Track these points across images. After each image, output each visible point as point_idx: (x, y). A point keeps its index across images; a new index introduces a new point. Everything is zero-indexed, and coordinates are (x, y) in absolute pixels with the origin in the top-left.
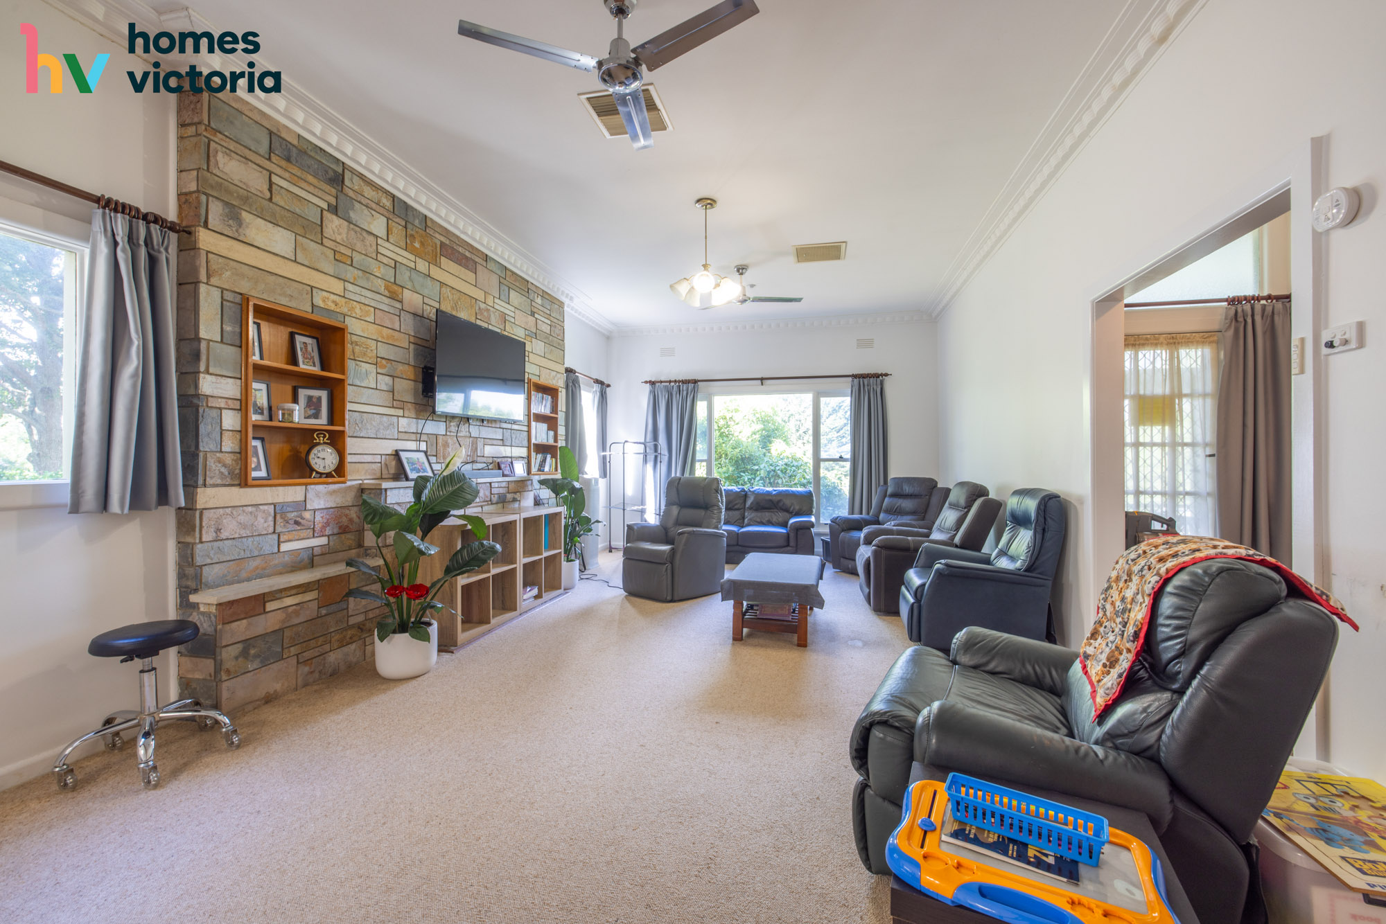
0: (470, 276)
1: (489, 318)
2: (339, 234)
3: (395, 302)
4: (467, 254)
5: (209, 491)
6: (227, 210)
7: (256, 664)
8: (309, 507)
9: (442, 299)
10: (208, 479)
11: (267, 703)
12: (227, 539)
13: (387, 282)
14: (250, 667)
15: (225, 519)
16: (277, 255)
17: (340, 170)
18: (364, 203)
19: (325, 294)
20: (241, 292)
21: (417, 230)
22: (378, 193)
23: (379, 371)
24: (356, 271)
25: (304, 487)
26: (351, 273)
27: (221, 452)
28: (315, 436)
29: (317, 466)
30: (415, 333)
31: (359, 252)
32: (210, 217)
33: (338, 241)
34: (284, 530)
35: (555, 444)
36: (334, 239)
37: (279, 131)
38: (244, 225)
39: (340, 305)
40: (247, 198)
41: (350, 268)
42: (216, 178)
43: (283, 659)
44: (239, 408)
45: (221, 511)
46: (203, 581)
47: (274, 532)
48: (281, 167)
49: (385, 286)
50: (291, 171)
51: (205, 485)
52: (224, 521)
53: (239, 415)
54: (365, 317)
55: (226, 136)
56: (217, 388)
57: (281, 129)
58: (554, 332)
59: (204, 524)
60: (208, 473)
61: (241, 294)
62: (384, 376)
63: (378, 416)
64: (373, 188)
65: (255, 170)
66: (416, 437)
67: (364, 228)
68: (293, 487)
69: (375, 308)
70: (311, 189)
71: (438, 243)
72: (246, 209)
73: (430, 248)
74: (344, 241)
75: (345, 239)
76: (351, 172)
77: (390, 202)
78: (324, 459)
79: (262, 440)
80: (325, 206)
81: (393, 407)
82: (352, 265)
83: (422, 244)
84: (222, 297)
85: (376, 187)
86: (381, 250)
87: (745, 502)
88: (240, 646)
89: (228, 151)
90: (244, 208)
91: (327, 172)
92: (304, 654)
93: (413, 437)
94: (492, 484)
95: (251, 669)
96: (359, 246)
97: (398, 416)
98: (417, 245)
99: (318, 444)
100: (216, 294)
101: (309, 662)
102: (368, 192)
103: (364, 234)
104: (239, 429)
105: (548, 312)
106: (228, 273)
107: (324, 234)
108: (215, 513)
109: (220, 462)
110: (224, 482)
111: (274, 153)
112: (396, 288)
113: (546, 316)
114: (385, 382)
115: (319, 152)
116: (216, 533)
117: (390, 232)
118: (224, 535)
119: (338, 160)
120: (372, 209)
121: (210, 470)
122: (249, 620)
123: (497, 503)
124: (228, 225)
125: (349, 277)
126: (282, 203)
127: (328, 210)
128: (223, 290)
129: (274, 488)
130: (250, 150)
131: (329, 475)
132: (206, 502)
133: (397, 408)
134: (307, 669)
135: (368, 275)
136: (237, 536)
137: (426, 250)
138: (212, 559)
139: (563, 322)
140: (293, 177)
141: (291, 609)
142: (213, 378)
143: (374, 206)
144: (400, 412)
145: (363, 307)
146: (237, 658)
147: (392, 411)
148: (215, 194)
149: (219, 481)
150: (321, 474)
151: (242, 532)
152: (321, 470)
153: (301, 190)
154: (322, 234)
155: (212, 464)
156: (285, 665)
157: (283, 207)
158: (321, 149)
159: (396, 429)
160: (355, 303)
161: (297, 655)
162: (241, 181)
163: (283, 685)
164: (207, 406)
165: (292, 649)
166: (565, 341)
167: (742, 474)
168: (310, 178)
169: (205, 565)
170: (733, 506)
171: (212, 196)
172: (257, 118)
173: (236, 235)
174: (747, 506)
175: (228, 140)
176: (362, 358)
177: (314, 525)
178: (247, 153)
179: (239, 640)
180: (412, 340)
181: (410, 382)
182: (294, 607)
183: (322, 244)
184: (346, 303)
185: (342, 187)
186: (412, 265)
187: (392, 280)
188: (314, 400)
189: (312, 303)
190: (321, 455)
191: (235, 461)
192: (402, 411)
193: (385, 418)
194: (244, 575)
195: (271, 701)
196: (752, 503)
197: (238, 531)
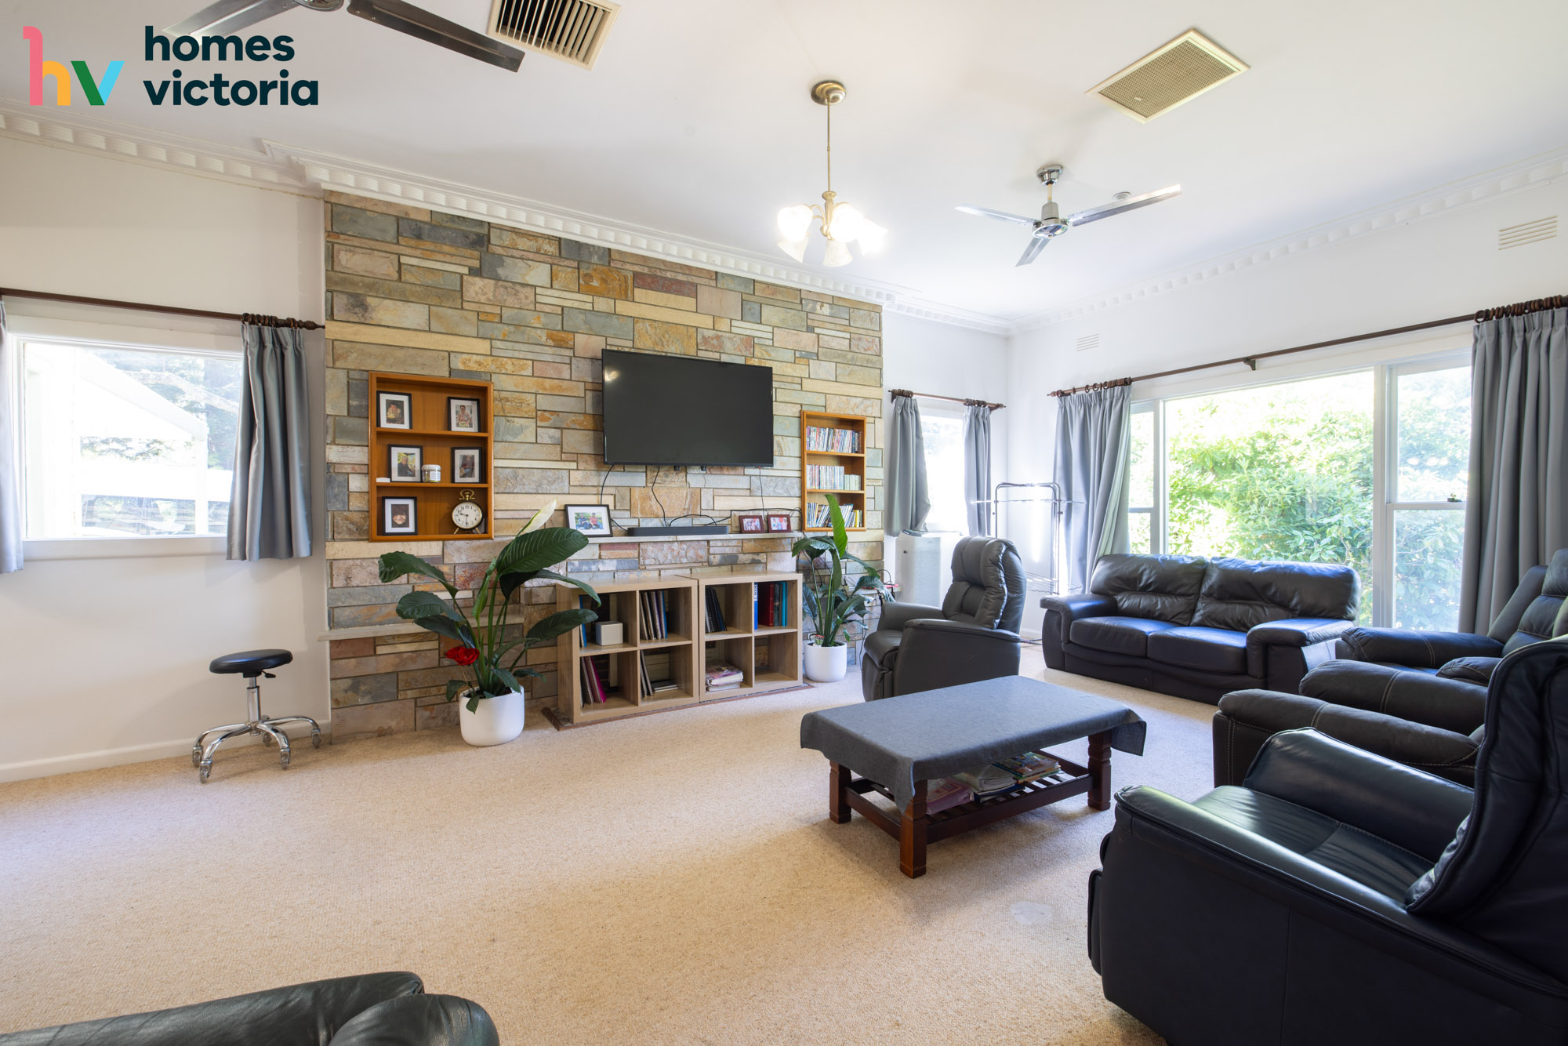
0: (688, 302)
1: (721, 345)
2: (485, 294)
3: (562, 350)
4: (680, 277)
5: (337, 545)
6: (351, 301)
7: (367, 700)
8: (446, 560)
9: (636, 336)
10: (335, 535)
11: (380, 736)
12: (358, 586)
13: (550, 332)
14: (360, 701)
15: (355, 569)
16: (408, 329)
17: (485, 231)
18: (517, 256)
19: (465, 356)
20: (368, 369)
21: (595, 267)
22: (537, 241)
23: (539, 424)
24: (506, 327)
25: (441, 543)
26: (500, 330)
27: (349, 510)
28: (461, 494)
29: (461, 523)
30: (594, 378)
31: (511, 307)
32: (335, 310)
33: (483, 301)
34: (418, 582)
35: (861, 492)
36: (477, 301)
37: (407, 214)
38: (370, 309)
39: (485, 364)
40: (374, 284)
41: (500, 325)
42: (341, 275)
43: (397, 699)
44: (366, 472)
45: (351, 562)
46: (335, 620)
47: (408, 583)
48: (411, 247)
49: (547, 336)
50: (423, 247)
51: (333, 539)
52: (354, 571)
53: (367, 479)
54: (520, 371)
55: (350, 235)
56: (343, 456)
57: (409, 212)
58: (857, 346)
59: (334, 573)
60: (335, 529)
61: (367, 371)
62: (547, 429)
63: (539, 471)
64: (531, 238)
65: (384, 257)
66: (598, 491)
67: (516, 281)
68: (427, 543)
69: (533, 361)
70: (448, 258)
71: (630, 276)
72: (372, 294)
73: (616, 284)
74: (489, 300)
75: (492, 298)
76: (500, 229)
77: (554, 246)
78: (467, 515)
79: (415, 499)
80: (465, 271)
81: (561, 460)
82: (501, 322)
83: (604, 281)
84: (348, 377)
85: (533, 236)
86: (539, 299)
87: (1201, 582)
88: (349, 682)
89: (352, 248)
90: (370, 294)
91: (467, 237)
92: (423, 699)
93: (594, 490)
94: (711, 543)
95: (361, 703)
96: (510, 301)
97: (569, 470)
98: (595, 283)
99: (464, 501)
100: (342, 375)
101: (431, 707)
102: (523, 243)
103: (518, 287)
104: (367, 490)
105: (847, 323)
106: (355, 355)
107: (464, 298)
108: (344, 563)
109: (347, 519)
110: (352, 537)
111: (402, 236)
112: (563, 335)
113: (843, 328)
114: (548, 435)
115: (457, 220)
116: (346, 580)
117: (554, 278)
118: (354, 583)
119: (482, 222)
120: (529, 260)
121: (337, 527)
122: (358, 659)
123: (719, 565)
124: (354, 313)
125: (496, 334)
126: (413, 280)
127: (470, 274)
128: (348, 370)
129: (405, 543)
130: (377, 240)
131: (470, 531)
132: (335, 554)
133: (567, 461)
134: (427, 713)
135: (523, 328)
136: (367, 584)
137: (610, 287)
138: (343, 603)
139: (880, 330)
140: (425, 252)
141: (405, 655)
142: (340, 448)
143: (531, 256)
144: (573, 465)
145: (515, 362)
146: (346, 691)
147: (560, 465)
148: (339, 289)
149: (347, 537)
150: (463, 531)
151: (372, 582)
152: (464, 526)
153: (434, 262)
154: (462, 299)
155: (340, 522)
156: (401, 705)
157: (414, 284)
158: (459, 217)
159: (567, 483)
160: (505, 359)
161: (416, 699)
162: (367, 271)
163: (398, 723)
164: (334, 471)
165: (408, 692)
166: (884, 355)
167: (1295, 532)
168: (446, 249)
169: (338, 607)
170: (1176, 589)
171: (337, 291)
172: (384, 209)
173: (362, 320)
174: (1204, 590)
175: (352, 238)
176: (515, 413)
177: (455, 579)
178: (372, 244)
179: (349, 675)
180: (589, 386)
181: (587, 432)
182: (409, 654)
183: (462, 308)
184: (493, 361)
185: (488, 247)
186: (589, 306)
187: (560, 327)
188: (468, 459)
189: (450, 367)
190: (465, 512)
191: (363, 518)
192: (575, 464)
193: (549, 473)
194: (376, 619)
195: (384, 735)
196: (1211, 587)
197: (368, 580)
